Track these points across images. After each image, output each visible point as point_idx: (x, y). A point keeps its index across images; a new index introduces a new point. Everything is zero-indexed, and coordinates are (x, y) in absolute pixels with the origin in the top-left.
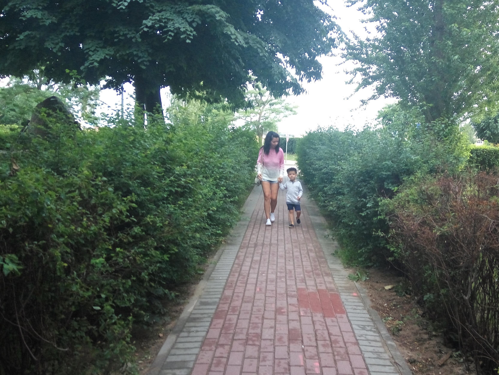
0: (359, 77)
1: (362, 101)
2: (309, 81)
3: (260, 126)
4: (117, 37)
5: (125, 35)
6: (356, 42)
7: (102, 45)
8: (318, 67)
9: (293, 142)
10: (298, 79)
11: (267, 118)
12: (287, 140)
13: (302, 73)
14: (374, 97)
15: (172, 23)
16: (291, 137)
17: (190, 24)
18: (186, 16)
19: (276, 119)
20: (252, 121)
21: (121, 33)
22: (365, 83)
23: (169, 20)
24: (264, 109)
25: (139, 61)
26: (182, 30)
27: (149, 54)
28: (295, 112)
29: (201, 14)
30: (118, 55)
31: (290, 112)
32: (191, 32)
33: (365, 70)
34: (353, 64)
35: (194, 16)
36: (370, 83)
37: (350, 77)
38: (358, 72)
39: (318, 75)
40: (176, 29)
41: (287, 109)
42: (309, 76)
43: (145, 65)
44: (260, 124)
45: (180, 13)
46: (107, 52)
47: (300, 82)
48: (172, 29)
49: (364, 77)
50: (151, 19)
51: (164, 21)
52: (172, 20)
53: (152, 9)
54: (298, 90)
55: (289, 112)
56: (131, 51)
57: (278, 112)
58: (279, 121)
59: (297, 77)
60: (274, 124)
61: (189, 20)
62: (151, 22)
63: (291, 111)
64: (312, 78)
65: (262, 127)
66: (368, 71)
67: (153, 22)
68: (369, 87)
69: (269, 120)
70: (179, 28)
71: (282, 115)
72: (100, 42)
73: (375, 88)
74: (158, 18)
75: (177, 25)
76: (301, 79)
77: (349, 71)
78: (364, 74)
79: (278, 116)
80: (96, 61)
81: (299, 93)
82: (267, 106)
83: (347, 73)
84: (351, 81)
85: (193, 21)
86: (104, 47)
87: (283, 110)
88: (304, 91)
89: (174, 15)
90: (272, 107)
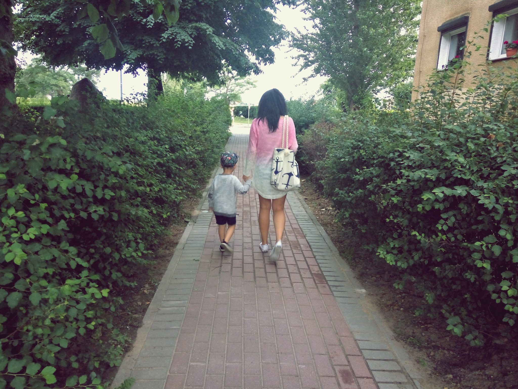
0: (302, 61)
1: (304, 79)
2: (265, 65)
3: (227, 97)
4: (144, 44)
5: (149, 42)
6: (299, 36)
7: (134, 48)
8: (272, 54)
9: (253, 109)
10: (257, 63)
11: (233, 91)
12: (249, 108)
13: (260, 58)
14: (312, 76)
15: (179, 35)
16: (252, 106)
17: (190, 35)
18: (187, 30)
19: (240, 92)
20: (221, 93)
21: (147, 41)
22: (306, 65)
23: (177, 33)
24: (231, 83)
25: (158, 58)
26: (186, 40)
27: (165, 54)
28: (255, 85)
29: (197, 29)
30: (145, 55)
31: (251, 86)
32: (191, 41)
33: (306, 56)
34: (296, 52)
35: (192, 30)
36: (309, 66)
37: (295, 61)
38: (301, 57)
39: (271, 61)
40: (182, 40)
41: (248, 83)
42: (265, 60)
43: (161, 61)
44: (228, 95)
45: (183, 28)
46: (138, 53)
47: (258, 65)
48: (180, 40)
49: (305, 61)
50: (167, 33)
51: (174, 34)
52: (179, 33)
53: (166, 26)
54: (257, 71)
55: (249, 86)
56: (153, 52)
57: (241, 86)
58: (243, 93)
59: (257, 62)
60: (238, 96)
61: (190, 33)
62: (167, 35)
63: (252, 84)
64: (267, 62)
65: (229, 97)
66: (308, 56)
67: (169, 35)
68: (309, 68)
69: (234, 92)
70: (184, 39)
71: (244, 88)
72: (132, 46)
73: (314, 68)
74: (171, 33)
75: (183, 37)
76: (259, 63)
77: (294, 56)
78: (305, 59)
79: (241, 89)
80: (133, 59)
81: (258, 74)
82: (233, 81)
83: (293, 58)
84: (296, 64)
85: (192, 34)
86: (135, 49)
87: (245, 84)
88: (261, 72)
89: (180, 30)
90: (237, 82)
